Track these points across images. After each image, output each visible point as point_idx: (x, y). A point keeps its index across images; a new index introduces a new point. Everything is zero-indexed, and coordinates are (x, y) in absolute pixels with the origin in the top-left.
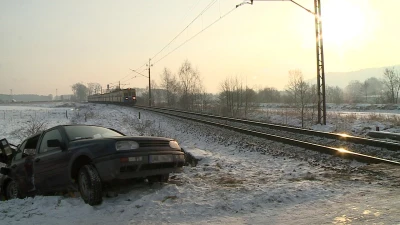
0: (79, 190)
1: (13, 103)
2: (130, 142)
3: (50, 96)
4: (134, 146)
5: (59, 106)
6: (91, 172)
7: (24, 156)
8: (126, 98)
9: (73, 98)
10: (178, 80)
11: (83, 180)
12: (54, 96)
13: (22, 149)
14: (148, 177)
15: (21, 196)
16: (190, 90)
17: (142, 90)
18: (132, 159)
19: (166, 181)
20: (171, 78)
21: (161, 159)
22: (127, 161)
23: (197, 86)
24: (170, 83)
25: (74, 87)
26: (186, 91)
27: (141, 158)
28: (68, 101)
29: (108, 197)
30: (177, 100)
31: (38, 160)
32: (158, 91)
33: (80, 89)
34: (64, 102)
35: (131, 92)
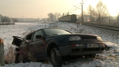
0: (51, 60)
1: (23, 22)
2: (77, 36)
3: (39, 19)
4: (79, 38)
5: (42, 23)
6: (56, 51)
7: (26, 43)
8: (72, 19)
9: (48, 19)
10: (96, 10)
11: (53, 55)
12: (40, 19)
13: (25, 40)
14: (84, 55)
15: (24, 62)
16: (102, 15)
17: (78, 15)
18: (77, 45)
19: (94, 57)
20: (92, 9)
21: (92, 46)
22: (75, 46)
23: (106, 13)
24: (92, 12)
25: (48, 15)
26: (100, 15)
27: (82, 45)
28: (46, 21)
29: (65, 64)
30: (95, 20)
31: (32, 45)
32: (86, 16)
33: (51, 15)
34: (44, 21)
35: (74, 16)
